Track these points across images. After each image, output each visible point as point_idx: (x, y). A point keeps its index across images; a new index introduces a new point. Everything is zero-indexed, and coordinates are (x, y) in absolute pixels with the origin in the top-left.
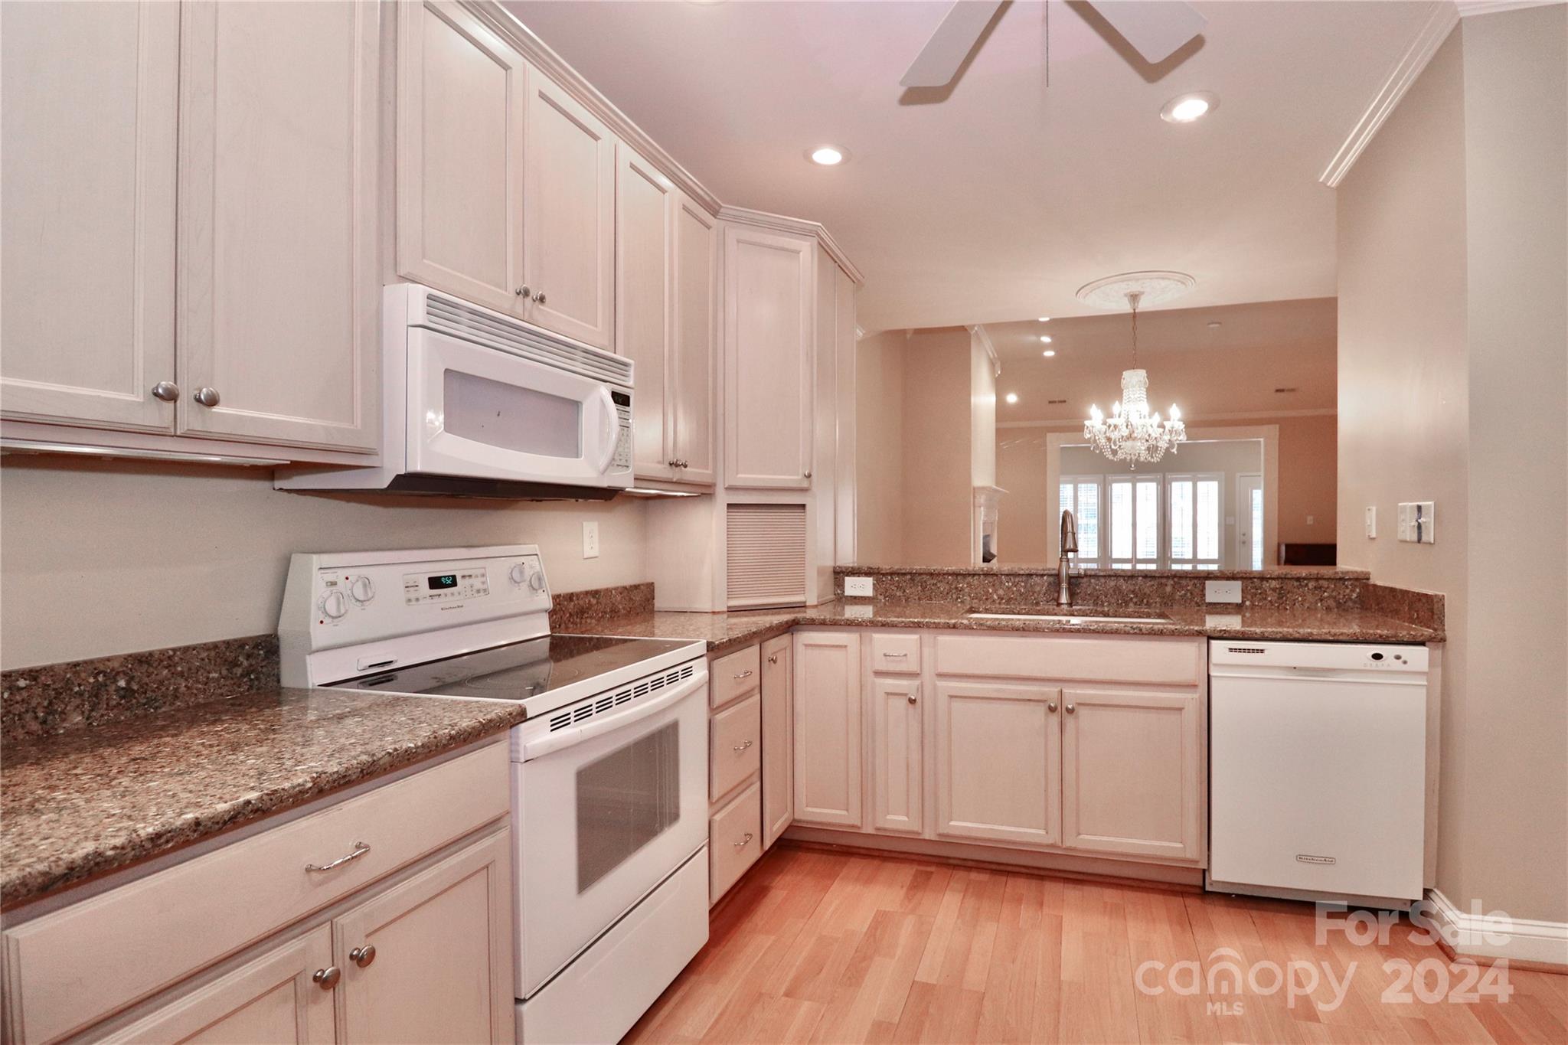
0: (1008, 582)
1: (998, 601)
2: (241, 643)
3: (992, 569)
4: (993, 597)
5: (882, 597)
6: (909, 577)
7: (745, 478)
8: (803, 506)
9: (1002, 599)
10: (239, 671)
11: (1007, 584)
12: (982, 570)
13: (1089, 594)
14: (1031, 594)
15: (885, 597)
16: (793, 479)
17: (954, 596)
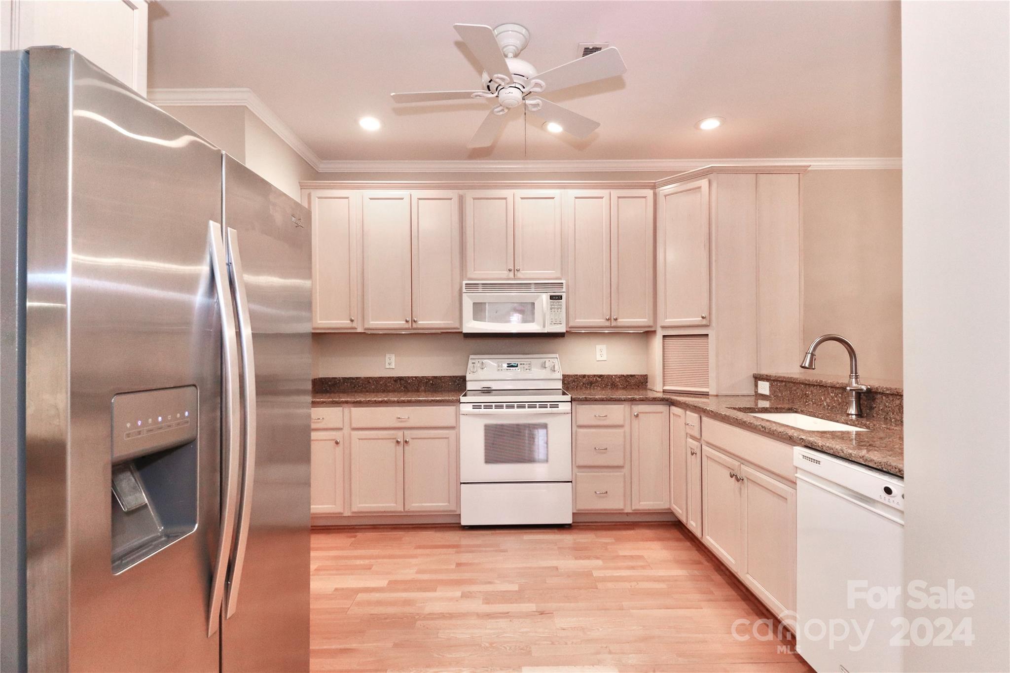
0: (832, 393)
1: (826, 407)
2: (456, 377)
3: (822, 381)
4: (823, 404)
5: (772, 396)
6: (784, 383)
7: (669, 321)
8: (708, 335)
9: (829, 406)
10: (456, 384)
11: (831, 394)
12: (817, 382)
13: (881, 410)
14: (845, 404)
15: (774, 396)
16: (697, 320)
17: (805, 400)
